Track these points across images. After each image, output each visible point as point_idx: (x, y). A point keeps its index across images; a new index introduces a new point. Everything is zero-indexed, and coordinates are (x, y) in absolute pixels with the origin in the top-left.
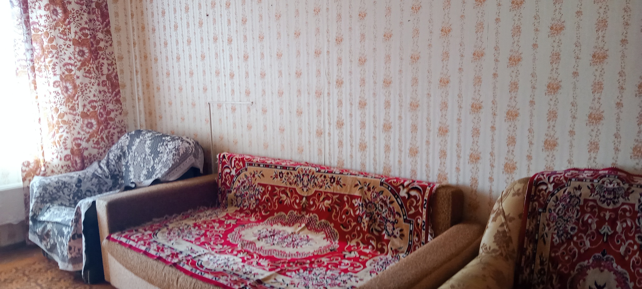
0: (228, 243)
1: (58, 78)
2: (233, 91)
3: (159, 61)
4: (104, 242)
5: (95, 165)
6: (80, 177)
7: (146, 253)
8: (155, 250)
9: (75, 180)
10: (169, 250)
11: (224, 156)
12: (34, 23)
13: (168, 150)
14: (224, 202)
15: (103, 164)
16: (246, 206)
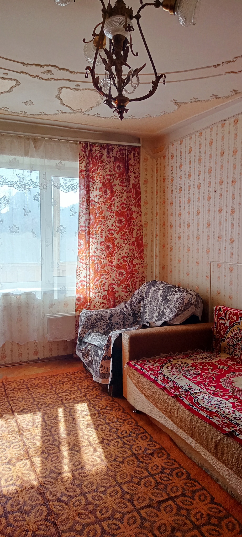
0: (221, 387)
1: (103, 239)
2: (232, 253)
3: (174, 227)
4: (125, 366)
5: (122, 304)
6: (112, 313)
7: (154, 381)
8: (161, 381)
9: (108, 315)
10: (172, 383)
11: (220, 309)
12: (92, 201)
13: (175, 299)
14: (217, 348)
15: (128, 304)
16: (237, 355)
